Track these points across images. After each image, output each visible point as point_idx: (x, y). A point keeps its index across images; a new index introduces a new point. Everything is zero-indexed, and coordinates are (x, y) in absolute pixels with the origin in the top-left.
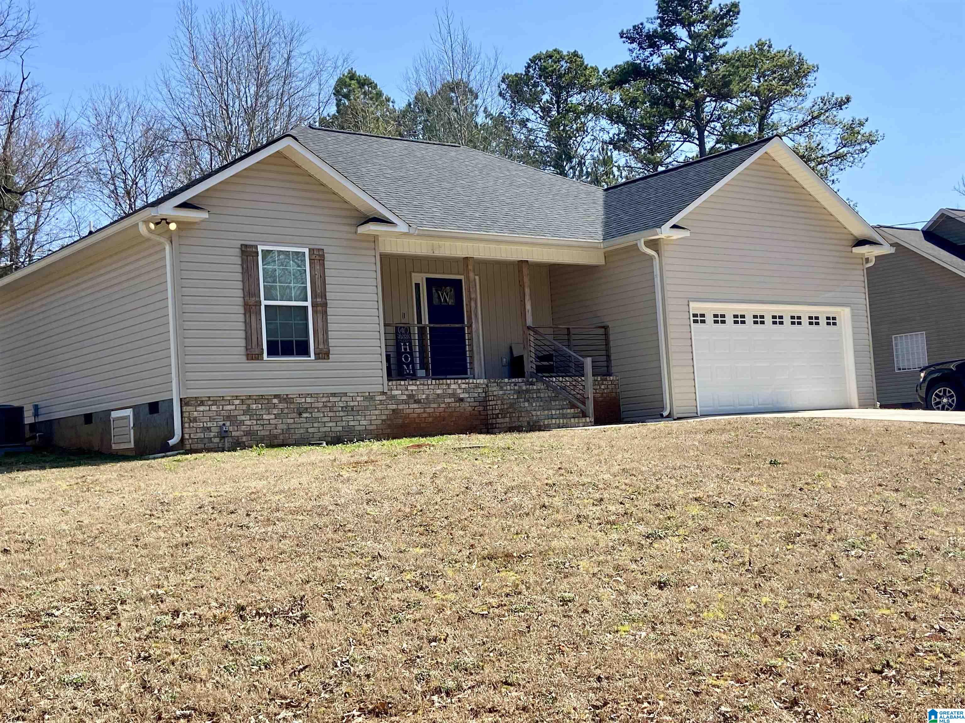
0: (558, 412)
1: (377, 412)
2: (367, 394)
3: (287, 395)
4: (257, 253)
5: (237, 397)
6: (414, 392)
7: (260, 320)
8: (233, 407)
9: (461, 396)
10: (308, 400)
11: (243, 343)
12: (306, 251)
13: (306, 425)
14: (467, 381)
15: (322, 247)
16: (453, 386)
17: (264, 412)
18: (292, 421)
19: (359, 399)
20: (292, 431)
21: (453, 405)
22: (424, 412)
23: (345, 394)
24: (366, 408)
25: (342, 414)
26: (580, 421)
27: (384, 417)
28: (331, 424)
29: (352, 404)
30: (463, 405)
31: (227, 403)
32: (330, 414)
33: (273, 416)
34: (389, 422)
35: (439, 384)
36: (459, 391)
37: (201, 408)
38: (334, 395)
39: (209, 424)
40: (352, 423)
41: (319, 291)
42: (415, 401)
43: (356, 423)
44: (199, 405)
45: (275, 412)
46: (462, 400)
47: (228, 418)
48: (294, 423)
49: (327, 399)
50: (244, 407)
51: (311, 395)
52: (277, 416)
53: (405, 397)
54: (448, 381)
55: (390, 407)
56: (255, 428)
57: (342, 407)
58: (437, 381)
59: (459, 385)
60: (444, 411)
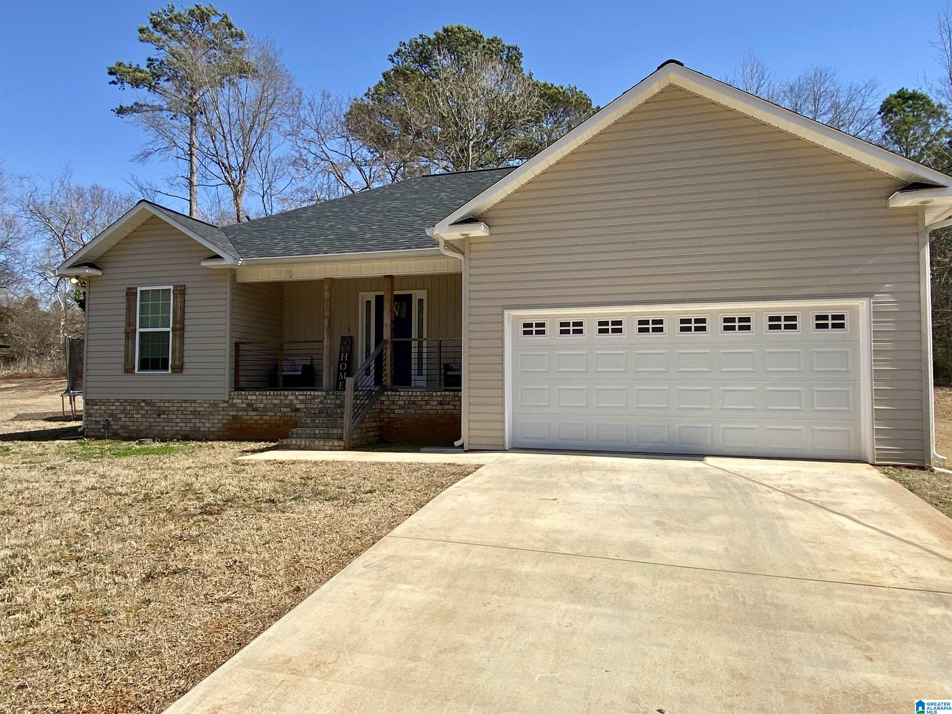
0: (322, 432)
1: (220, 417)
2: (213, 402)
3: (151, 400)
4: (136, 293)
5: (118, 400)
6: (253, 402)
7: (135, 343)
8: (115, 407)
9: (297, 406)
10: (166, 405)
11: (122, 360)
12: (172, 288)
13: (164, 424)
14: (305, 393)
15: (182, 284)
16: (290, 398)
17: (134, 412)
18: (153, 420)
19: (205, 405)
20: (153, 428)
21: (289, 414)
22: (261, 419)
23: (195, 401)
24: (211, 413)
25: (191, 417)
26: (327, 444)
27: (225, 422)
28: (181, 425)
29: (199, 409)
30: (298, 414)
31: (111, 404)
32: (182, 416)
33: (140, 416)
34: (229, 426)
35: (277, 395)
36: (296, 402)
37: (95, 407)
38: (186, 401)
39: (99, 419)
40: (198, 425)
41: (178, 319)
42: (253, 409)
43: (202, 425)
44: (94, 405)
45: (142, 412)
46: (298, 410)
47: (111, 415)
48: (155, 422)
49: (180, 404)
50: (122, 408)
51: (169, 401)
52: (143, 416)
53: (244, 405)
54: (286, 393)
55: (231, 413)
56: (129, 424)
57: (191, 411)
58: (275, 393)
59: (296, 396)
60: (280, 420)
